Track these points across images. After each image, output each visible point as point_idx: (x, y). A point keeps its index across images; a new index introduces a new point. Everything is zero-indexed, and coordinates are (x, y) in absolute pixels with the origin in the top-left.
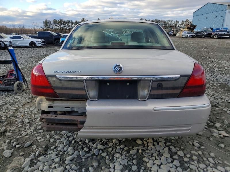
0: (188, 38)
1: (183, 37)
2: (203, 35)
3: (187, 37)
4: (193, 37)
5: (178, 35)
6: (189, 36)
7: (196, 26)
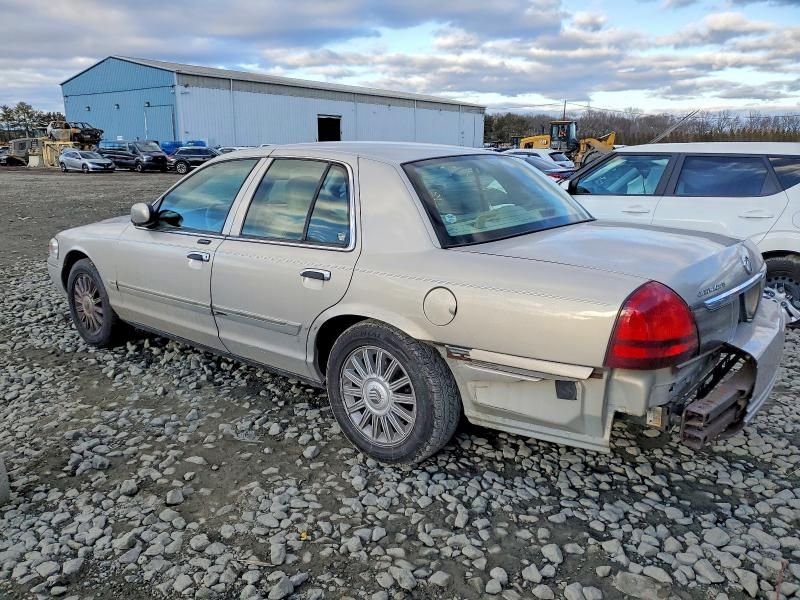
0: (88, 172)
1: (66, 171)
2: (138, 161)
3: (84, 170)
4: (105, 170)
5: (34, 161)
6: (90, 166)
7: (102, 132)
